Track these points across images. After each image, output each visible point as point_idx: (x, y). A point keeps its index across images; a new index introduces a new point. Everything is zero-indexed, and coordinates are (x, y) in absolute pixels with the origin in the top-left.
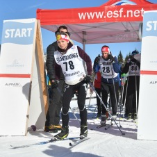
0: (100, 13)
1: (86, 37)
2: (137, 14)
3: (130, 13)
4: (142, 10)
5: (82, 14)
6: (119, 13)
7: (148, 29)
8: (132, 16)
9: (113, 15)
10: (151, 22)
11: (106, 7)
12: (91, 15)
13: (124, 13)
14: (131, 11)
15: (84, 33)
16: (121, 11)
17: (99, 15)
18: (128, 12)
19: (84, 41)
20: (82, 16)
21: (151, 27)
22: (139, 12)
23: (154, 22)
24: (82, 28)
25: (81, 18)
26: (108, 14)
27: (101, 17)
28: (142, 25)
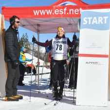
0: (49, 10)
1: (40, 28)
2: (77, 12)
3: (71, 11)
4: (81, 9)
5: (37, 11)
6: (64, 11)
7: (84, 24)
8: (73, 13)
9: (59, 12)
10: (86, 18)
11: (54, 6)
12: (43, 12)
13: (67, 11)
14: (73, 10)
15: (38, 25)
16: (65, 10)
17: (49, 12)
18: (70, 10)
19: (38, 31)
20: (36, 13)
21: (86, 22)
22: (78, 11)
23: (88, 18)
24: (37, 21)
25: (35, 14)
26: (55, 12)
27: (50, 13)
28: (80, 20)
